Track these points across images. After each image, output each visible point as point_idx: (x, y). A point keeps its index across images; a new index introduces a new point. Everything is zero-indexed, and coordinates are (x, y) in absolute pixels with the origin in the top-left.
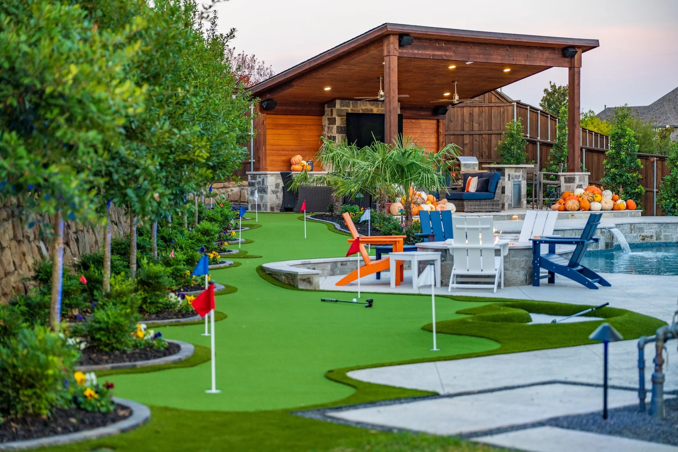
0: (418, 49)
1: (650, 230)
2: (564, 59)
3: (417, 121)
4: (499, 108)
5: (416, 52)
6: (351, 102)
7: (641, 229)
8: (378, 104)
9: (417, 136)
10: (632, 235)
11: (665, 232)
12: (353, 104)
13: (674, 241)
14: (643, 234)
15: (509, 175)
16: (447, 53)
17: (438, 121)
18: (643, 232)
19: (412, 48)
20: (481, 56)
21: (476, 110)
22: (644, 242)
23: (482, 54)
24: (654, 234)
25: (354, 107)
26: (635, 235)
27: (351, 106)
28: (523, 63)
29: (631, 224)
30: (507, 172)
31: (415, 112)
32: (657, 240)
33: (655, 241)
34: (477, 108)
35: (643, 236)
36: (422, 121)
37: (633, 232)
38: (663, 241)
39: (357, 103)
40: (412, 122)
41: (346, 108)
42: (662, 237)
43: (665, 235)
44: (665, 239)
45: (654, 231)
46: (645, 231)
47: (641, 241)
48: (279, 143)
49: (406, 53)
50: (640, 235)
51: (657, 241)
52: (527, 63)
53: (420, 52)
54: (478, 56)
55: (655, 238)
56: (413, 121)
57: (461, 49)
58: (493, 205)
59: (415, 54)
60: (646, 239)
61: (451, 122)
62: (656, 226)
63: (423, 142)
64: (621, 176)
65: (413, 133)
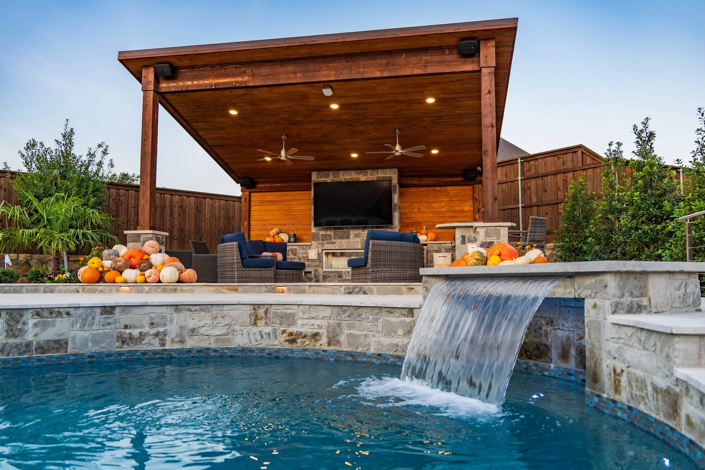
0: (192, 79)
1: (313, 321)
2: (464, 60)
3: (444, 188)
4: (595, 169)
5: (189, 83)
6: (331, 173)
7: (290, 319)
8: (367, 173)
9: (443, 204)
10: (255, 329)
11: (350, 327)
12: (333, 174)
13: (372, 351)
14: (294, 329)
15: (463, 237)
16: (240, 79)
17: (473, 187)
18: (294, 323)
19: (182, 80)
20: (298, 75)
21: (570, 175)
22: (294, 346)
23: (299, 72)
24: (324, 332)
25: (336, 178)
26: (268, 329)
27: (331, 176)
28: (378, 74)
29: (256, 306)
30: (458, 234)
31: (436, 179)
32: (329, 344)
33: (325, 347)
34: (571, 173)
35: (291, 334)
36: (449, 188)
37: (261, 323)
38: (345, 348)
39: (339, 174)
40: (436, 190)
41: (324, 179)
42: (343, 338)
43: (350, 336)
44: (350, 344)
45: (324, 323)
46: (300, 322)
47: (288, 346)
48: (266, 218)
49: (174, 87)
50: (284, 332)
51: (331, 348)
52: (386, 74)
53: (195, 82)
54: (293, 76)
55: (324, 340)
56: (438, 188)
57: (264, 70)
58: (366, 274)
59: (190, 86)
60: (299, 341)
61: (546, 192)
62: (327, 312)
63: (452, 211)
64: (637, 229)
65: (437, 202)
